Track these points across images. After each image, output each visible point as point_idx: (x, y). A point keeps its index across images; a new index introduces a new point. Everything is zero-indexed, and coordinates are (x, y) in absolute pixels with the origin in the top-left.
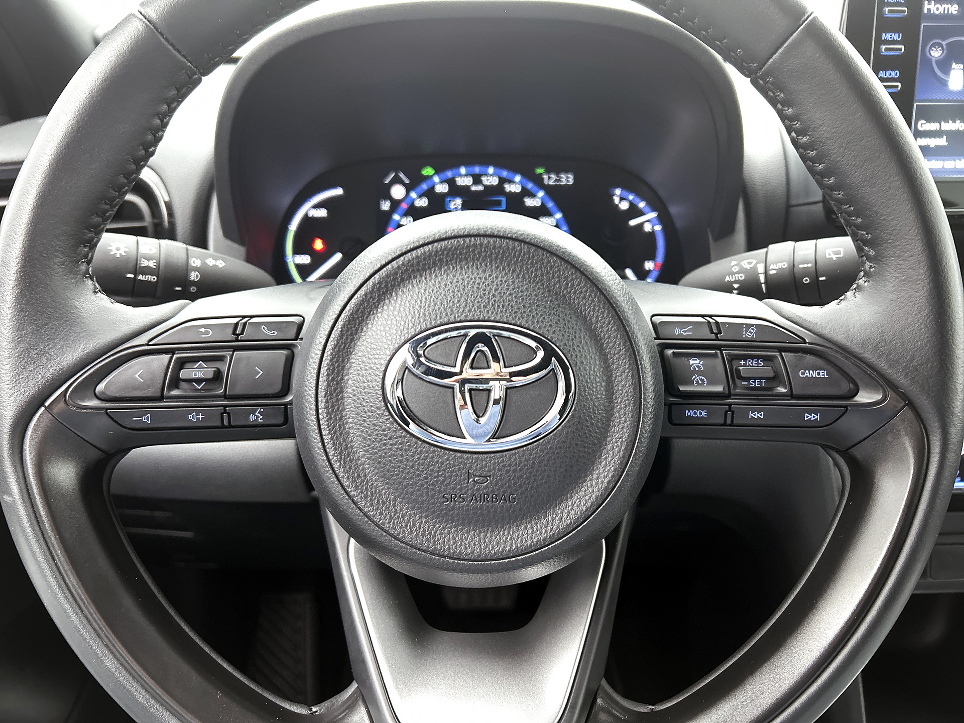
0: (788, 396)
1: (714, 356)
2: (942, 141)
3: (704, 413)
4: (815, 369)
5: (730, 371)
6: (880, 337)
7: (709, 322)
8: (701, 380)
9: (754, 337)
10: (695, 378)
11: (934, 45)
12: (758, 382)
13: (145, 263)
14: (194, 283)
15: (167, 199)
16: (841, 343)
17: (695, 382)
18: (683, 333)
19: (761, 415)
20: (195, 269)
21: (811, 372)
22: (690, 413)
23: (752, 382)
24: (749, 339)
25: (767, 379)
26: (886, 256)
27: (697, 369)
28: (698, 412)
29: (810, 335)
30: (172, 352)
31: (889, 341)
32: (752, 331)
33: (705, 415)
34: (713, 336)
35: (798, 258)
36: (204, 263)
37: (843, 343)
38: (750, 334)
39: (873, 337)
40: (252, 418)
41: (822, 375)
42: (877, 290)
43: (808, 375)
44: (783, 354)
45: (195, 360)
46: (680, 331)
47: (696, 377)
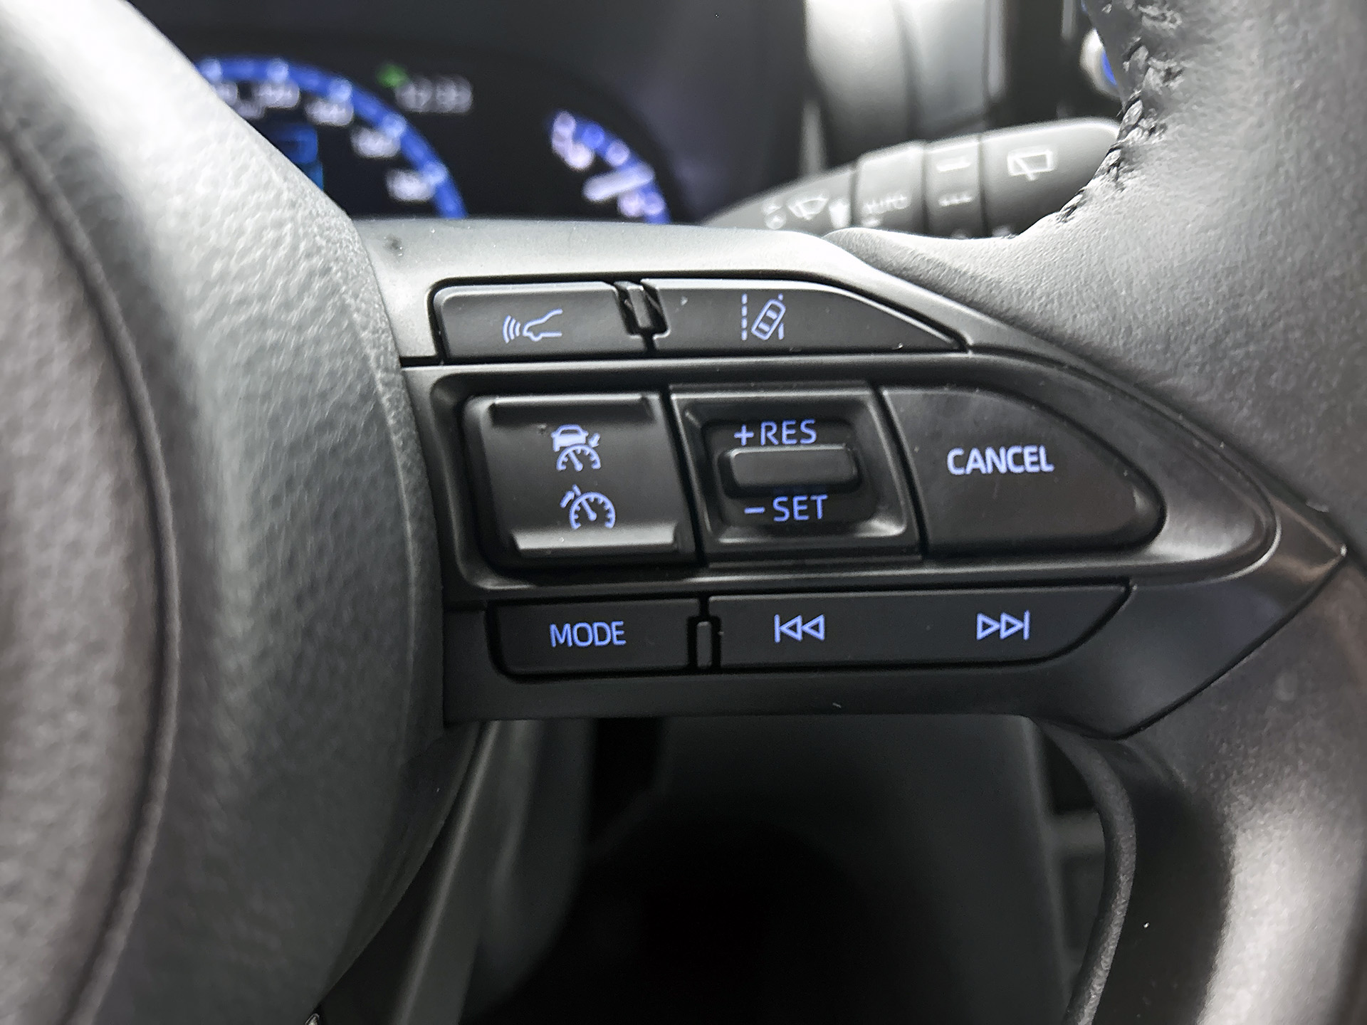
0: (910, 551)
1: (638, 414)
3: (613, 632)
4: (1000, 440)
5: (699, 465)
6: (1227, 310)
7: (624, 294)
8: (595, 505)
9: (781, 335)
10: (571, 503)
12: (800, 503)
16: (1088, 345)
17: (573, 517)
18: (531, 335)
19: (817, 628)
21: (990, 453)
22: (565, 635)
23: (780, 504)
24: (762, 346)
25: (832, 488)
26: (1226, 19)
27: (579, 467)
28: (592, 630)
29: (979, 322)
31: (1259, 324)
32: (772, 315)
33: (619, 638)
34: (636, 341)
35: (935, 185)
37: (1096, 340)
38: (764, 327)
39: (1200, 311)
41: (1033, 463)
42: (1198, 149)
43: (980, 465)
44: (886, 393)
46: (521, 330)
47: (576, 497)
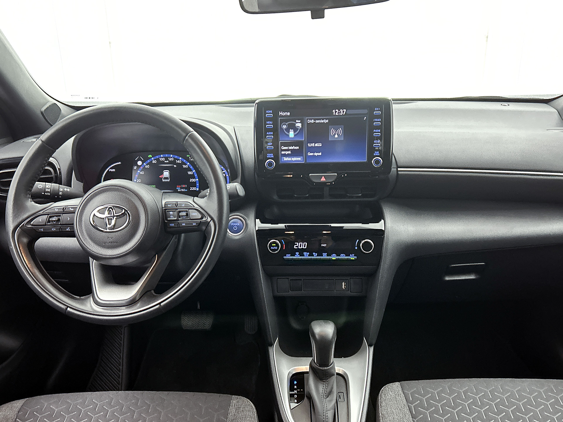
2: (290, 152)
11: (284, 124)
13: (47, 190)
14: (60, 195)
15: (59, 168)
20: (61, 191)
30: (48, 214)
36: (64, 190)
40: (67, 230)
44: (189, 210)
45: (54, 216)
